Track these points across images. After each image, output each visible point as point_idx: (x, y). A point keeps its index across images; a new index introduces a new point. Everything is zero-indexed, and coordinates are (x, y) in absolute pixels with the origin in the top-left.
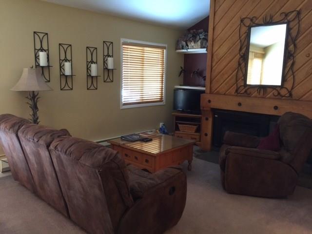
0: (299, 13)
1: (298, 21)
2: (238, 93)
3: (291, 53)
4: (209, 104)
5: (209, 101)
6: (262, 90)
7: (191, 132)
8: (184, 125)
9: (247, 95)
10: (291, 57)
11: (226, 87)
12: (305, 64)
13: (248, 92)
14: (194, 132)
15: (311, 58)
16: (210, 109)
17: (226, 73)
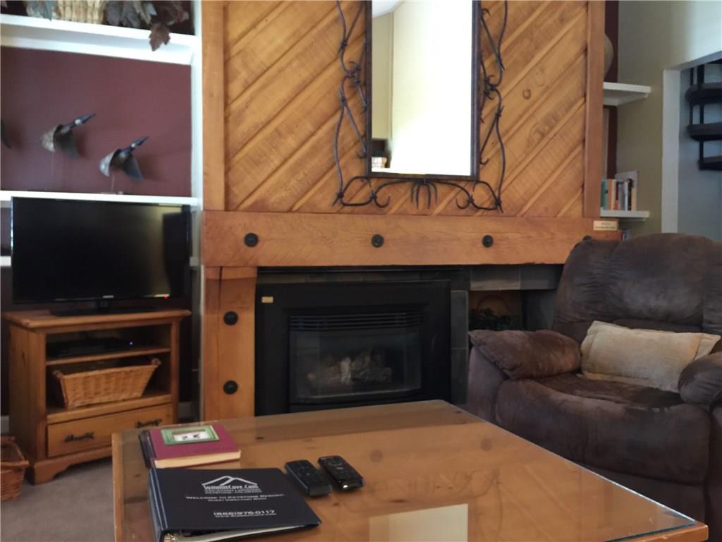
2: (345, 205)
3: (493, 81)
4: (251, 250)
5: (252, 240)
6: (423, 190)
7: (124, 396)
8: (91, 373)
9: (375, 209)
10: (493, 94)
11: (293, 182)
12: (521, 117)
13: (382, 197)
14: (139, 395)
15: (534, 102)
16: (252, 273)
17: (291, 131)
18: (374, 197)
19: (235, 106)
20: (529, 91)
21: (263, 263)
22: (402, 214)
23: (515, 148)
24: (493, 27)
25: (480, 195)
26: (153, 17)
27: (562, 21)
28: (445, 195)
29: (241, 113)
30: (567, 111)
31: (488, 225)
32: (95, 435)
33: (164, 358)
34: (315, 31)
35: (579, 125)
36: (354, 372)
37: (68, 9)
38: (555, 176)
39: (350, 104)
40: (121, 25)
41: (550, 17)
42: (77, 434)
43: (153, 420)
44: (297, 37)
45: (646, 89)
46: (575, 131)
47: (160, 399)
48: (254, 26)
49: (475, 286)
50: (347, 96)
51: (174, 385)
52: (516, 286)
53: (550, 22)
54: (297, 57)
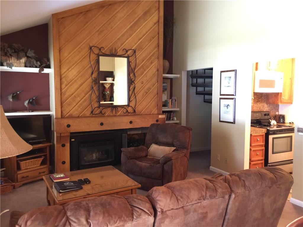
0: (135, 52)
1: (135, 56)
2: (93, 114)
3: (133, 80)
4: (69, 128)
5: (69, 126)
6: (114, 109)
7: (35, 166)
8: (27, 161)
9: (102, 115)
10: (133, 83)
11: (79, 109)
12: (140, 89)
13: (103, 112)
14: (39, 165)
15: (144, 84)
16: (69, 134)
17: (79, 96)
18: (101, 112)
19: (63, 91)
20: (143, 82)
21: (72, 131)
22: (109, 116)
23: (139, 97)
24: (133, 66)
25: (130, 109)
26: (39, 65)
27: (152, 63)
28: (120, 110)
29: (65, 92)
30: (153, 86)
31: (131, 118)
32: (29, 176)
33: (45, 156)
34: (84, 70)
35: (156, 90)
36: (96, 156)
37: (15, 63)
38: (150, 103)
39: (94, 88)
40: (30, 67)
41: (148, 62)
42: (25, 176)
43: (43, 172)
44: (80, 72)
45: (178, 76)
46: (155, 91)
47: (45, 166)
48: (68, 70)
49: (129, 133)
50: (93, 86)
51: (48, 162)
52: (140, 132)
53: (148, 63)
54: (80, 77)
